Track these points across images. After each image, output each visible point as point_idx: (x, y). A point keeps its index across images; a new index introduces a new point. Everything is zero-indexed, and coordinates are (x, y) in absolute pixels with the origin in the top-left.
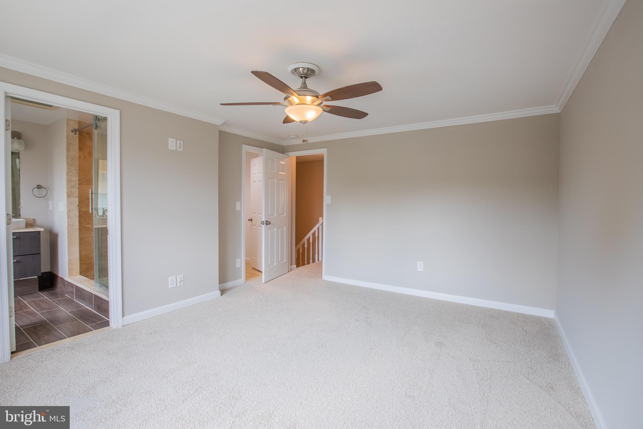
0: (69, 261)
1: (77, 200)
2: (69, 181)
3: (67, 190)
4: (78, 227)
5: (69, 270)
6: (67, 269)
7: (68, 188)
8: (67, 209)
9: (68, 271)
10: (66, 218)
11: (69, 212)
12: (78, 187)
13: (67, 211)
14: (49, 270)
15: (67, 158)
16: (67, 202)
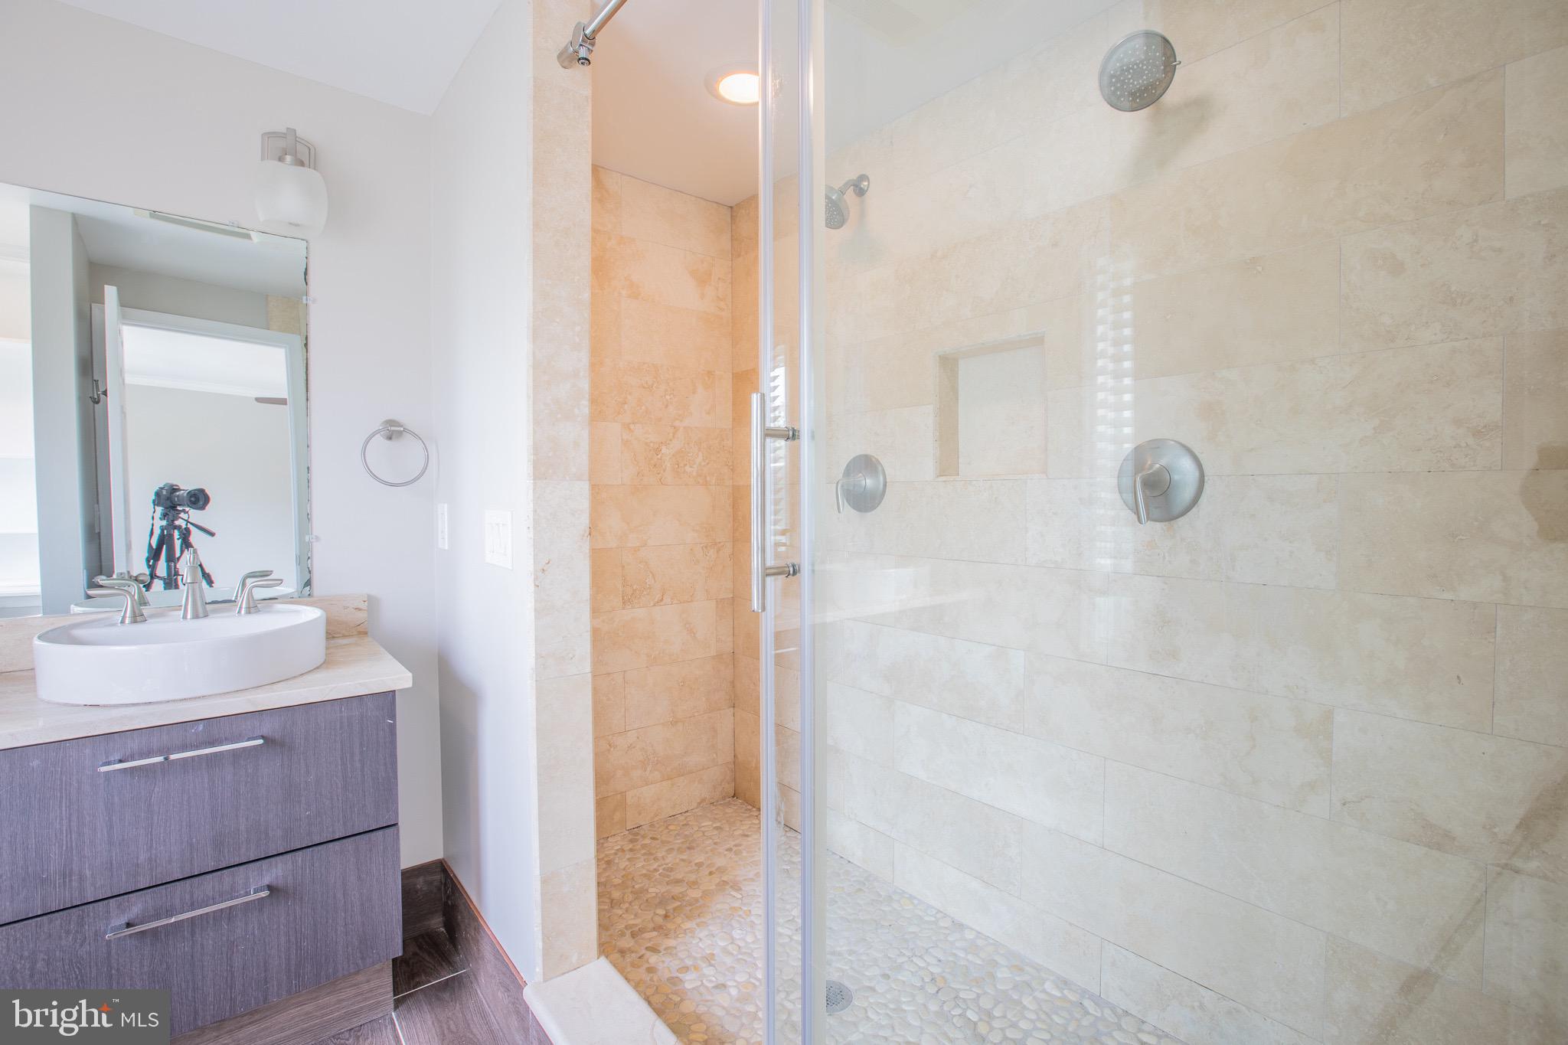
0: (544, 881)
1: (581, 492)
2: (543, 373)
3: (535, 432)
4: (587, 667)
5: (546, 937)
6: (537, 930)
7: (537, 422)
8: (535, 555)
9: (540, 944)
10: (530, 616)
11: (542, 571)
12: (586, 411)
13: (531, 568)
14: (438, 854)
15: (536, 226)
16: (535, 511)
